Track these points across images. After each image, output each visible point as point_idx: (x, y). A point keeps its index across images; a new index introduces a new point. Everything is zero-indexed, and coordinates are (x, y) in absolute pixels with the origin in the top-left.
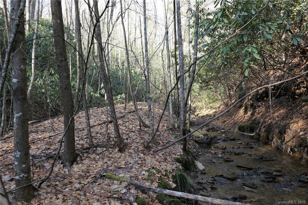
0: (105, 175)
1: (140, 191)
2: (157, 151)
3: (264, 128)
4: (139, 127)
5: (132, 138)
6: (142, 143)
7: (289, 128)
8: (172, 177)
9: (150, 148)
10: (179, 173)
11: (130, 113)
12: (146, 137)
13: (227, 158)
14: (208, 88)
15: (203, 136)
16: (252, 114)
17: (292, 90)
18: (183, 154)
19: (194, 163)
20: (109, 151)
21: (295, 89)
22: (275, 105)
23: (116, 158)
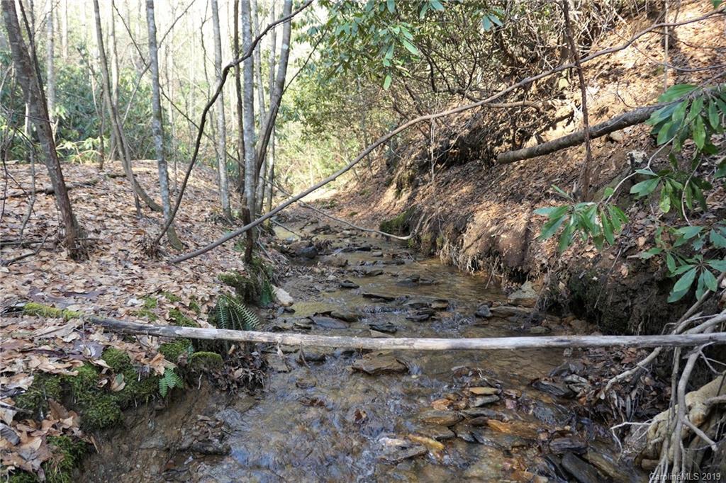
0: (22, 307)
1: (118, 336)
2: (179, 262)
3: (428, 223)
4: (135, 209)
5: (112, 231)
6: (139, 242)
7: (473, 220)
8: (209, 311)
9: (159, 254)
10: (227, 304)
11: (114, 177)
12: (153, 231)
13: (345, 282)
14: (320, 136)
15: (299, 240)
16: (411, 199)
17: (487, 147)
18: (243, 269)
19: (269, 290)
20: (41, 257)
21: (493, 144)
22: (454, 179)
23: (62, 273)
